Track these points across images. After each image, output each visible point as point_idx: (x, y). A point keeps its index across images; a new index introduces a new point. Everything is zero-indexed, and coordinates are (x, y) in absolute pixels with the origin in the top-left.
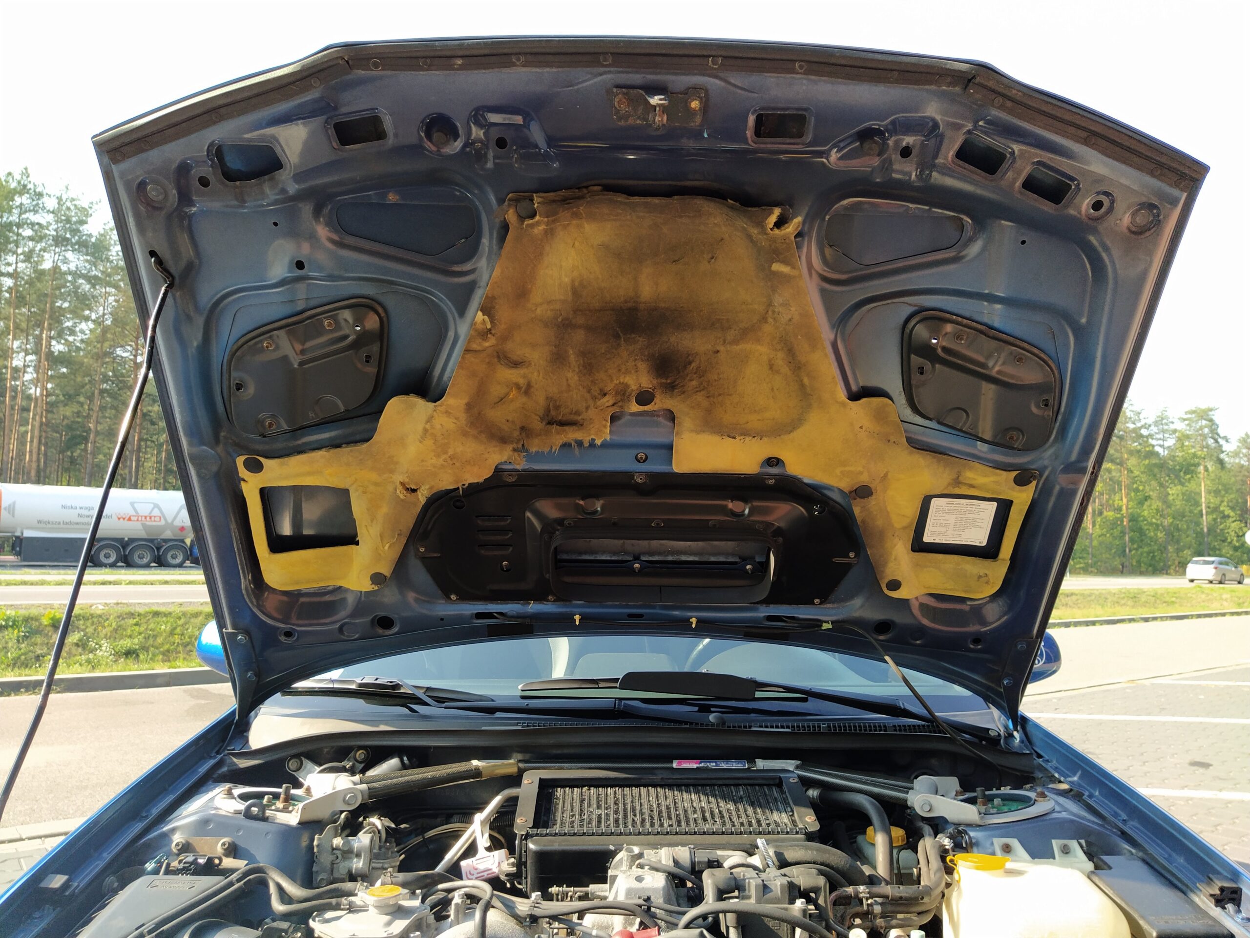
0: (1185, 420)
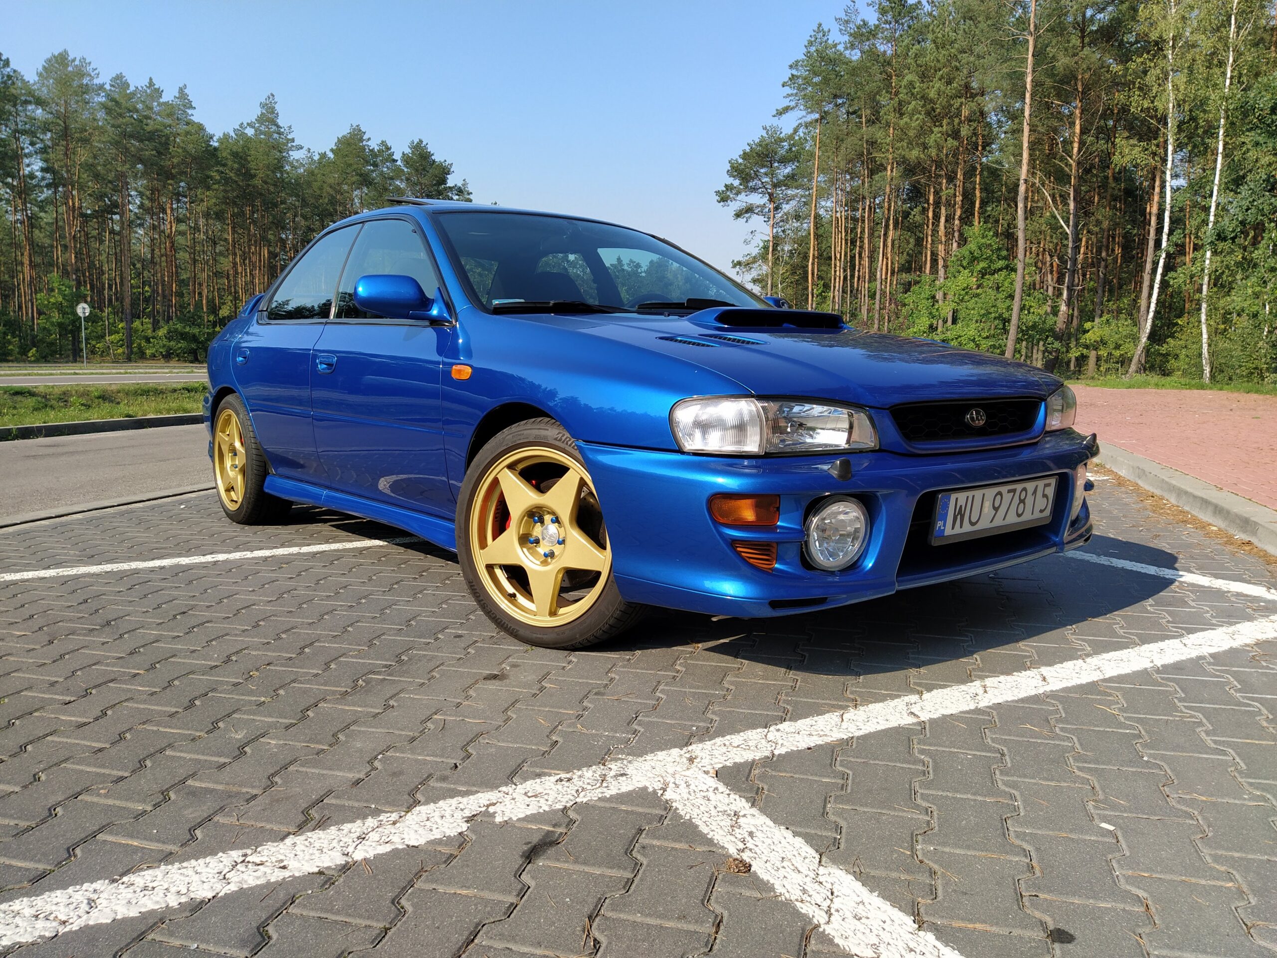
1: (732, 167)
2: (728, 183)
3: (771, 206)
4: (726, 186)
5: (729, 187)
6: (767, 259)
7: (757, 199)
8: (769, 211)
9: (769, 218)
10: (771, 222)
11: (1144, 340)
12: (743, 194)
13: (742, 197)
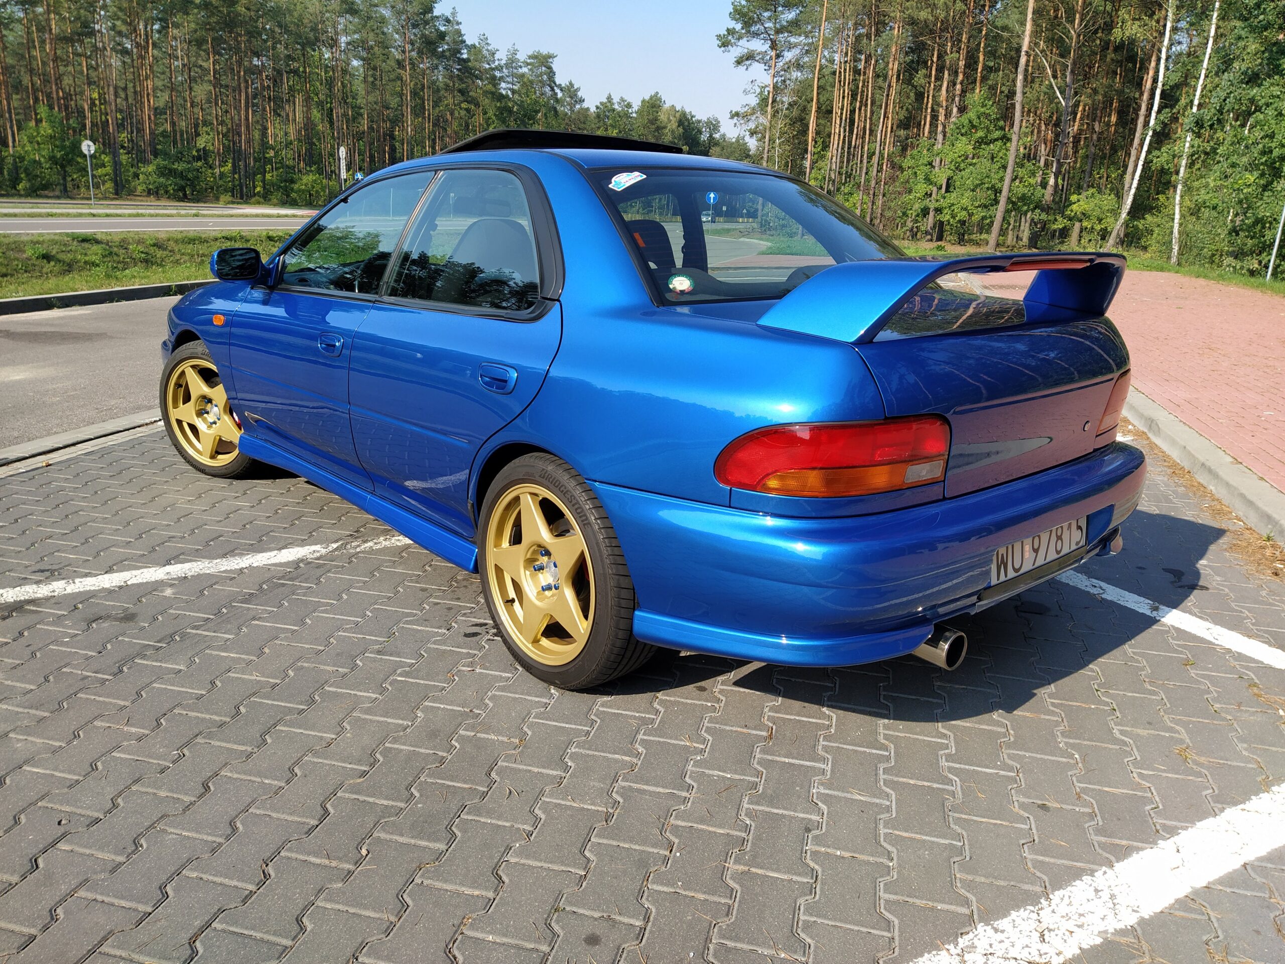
0: (528, 64)
1: (736, 10)
2: (730, 27)
3: (773, 53)
4: (728, 30)
5: (730, 32)
6: (766, 112)
7: (759, 45)
8: (771, 58)
9: (770, 67)
10: (772, 71)
11: (1124, 215)
12: (745, 39)
13: (743, 42)
